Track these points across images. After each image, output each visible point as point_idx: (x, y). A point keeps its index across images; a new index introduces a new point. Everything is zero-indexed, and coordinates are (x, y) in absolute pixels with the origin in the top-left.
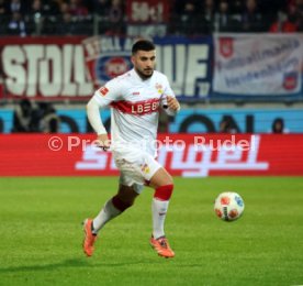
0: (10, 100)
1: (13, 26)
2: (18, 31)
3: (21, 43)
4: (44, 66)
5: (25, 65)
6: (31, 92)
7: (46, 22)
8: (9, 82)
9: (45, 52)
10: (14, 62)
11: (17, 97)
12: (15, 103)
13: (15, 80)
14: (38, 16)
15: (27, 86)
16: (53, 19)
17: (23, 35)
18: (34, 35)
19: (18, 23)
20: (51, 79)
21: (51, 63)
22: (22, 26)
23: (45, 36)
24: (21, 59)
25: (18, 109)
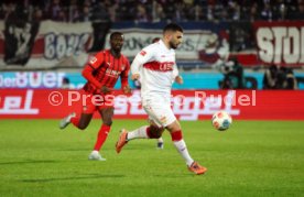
0: (262, 66)
1: (264, 14)
2: (267, 18)
3: (270, 26)
4: (287, 42)
5: (273, 42)
6: (278, 61)
7: (288, 11)
8: (261, 53)
9: (288, 32)
10: (265, 39)
11: (267, 64)
12: (265, 68)
13: (265, 52)
14: (283, 6)
15: (274, 56)
16: (294, 8)
17: (270, 21)
18: (280, 20)
19: (267, 12)
20: (292, 51)
21: (292, 40)
22: (270, 15)
23: (288, 21)
24: (270, 37)
25: (268, 72)
